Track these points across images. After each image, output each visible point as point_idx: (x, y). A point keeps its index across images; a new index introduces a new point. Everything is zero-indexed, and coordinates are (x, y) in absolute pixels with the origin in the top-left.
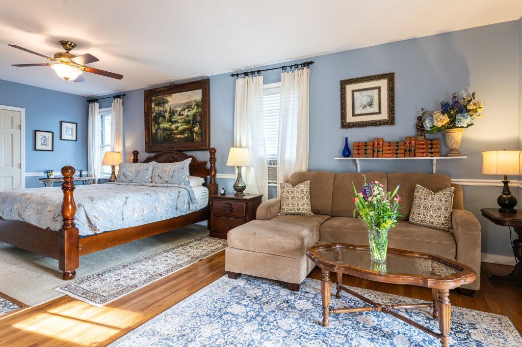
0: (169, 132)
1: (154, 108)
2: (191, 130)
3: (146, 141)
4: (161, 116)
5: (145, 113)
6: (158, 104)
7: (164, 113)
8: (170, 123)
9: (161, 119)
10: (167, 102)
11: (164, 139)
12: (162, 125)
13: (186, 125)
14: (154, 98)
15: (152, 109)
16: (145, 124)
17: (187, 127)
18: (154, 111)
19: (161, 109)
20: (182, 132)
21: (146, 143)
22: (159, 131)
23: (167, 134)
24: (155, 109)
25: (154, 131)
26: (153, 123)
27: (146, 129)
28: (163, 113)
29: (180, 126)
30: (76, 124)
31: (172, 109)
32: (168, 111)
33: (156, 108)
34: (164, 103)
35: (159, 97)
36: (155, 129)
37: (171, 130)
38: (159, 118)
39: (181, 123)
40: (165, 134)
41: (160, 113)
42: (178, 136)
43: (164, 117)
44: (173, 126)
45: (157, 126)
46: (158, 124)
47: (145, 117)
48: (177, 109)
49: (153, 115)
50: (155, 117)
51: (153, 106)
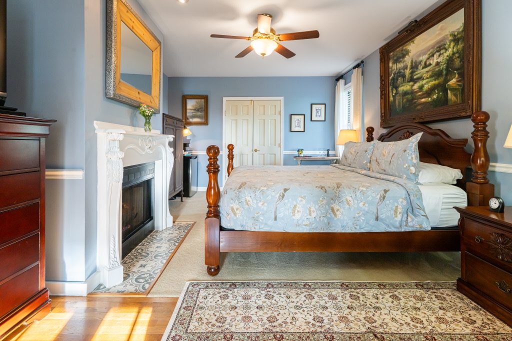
0: (409, 96)
1: (391, 68)
2: (443, 88)
3: (381, 114)
4: (399, 76)
5: (381, 77)
6: (397, 61)
7: (404, 70)
8: (411, 83)
9: (400, 80)
10: (407, 52)
11: (404, 107)
12: (401, 89)
13: (435, 80)
14: (392, 54)
15: (390, 70)
16: (381, 92)
17: (437, 82)
18: (392, 72)
19: (400, 65)
20: (429, 93)
21: (382, 117)
22: (397, 97)
23: (408, 100)
24: (393, 68)
25: (391, 99)
26: (390, 88)
27: (381, 98)
28: (402, 71)
29: (425, 84)
30: (325, 104)
31: (414, 61)
32: (409, 65)
33: (395, 67)
34: (404, 56)
35: (398, 49)
36: (393, 96)
37: (412, 92)
38: (397, 80)
39: (427, 78)
40: (405, 100)
41: (399, 72)
42: (423, 100)
43: (404, 76)
44: (416, 87)
45: (394, 92)
46: (397, 88)
47: (381, 83)
48: (421, 58)
49: (391, 78)
50: (393, 79)
51: (391, 65)
